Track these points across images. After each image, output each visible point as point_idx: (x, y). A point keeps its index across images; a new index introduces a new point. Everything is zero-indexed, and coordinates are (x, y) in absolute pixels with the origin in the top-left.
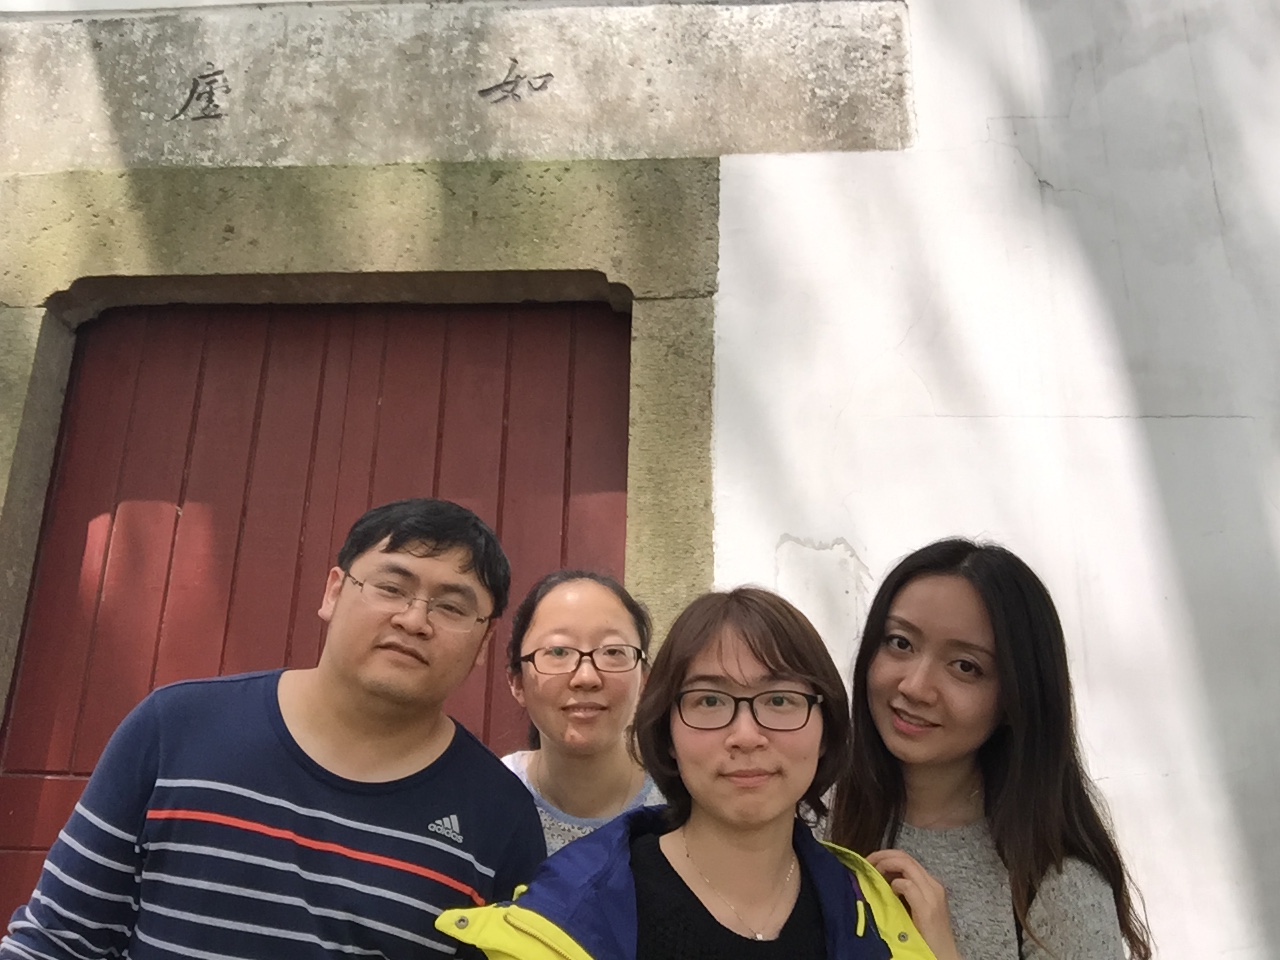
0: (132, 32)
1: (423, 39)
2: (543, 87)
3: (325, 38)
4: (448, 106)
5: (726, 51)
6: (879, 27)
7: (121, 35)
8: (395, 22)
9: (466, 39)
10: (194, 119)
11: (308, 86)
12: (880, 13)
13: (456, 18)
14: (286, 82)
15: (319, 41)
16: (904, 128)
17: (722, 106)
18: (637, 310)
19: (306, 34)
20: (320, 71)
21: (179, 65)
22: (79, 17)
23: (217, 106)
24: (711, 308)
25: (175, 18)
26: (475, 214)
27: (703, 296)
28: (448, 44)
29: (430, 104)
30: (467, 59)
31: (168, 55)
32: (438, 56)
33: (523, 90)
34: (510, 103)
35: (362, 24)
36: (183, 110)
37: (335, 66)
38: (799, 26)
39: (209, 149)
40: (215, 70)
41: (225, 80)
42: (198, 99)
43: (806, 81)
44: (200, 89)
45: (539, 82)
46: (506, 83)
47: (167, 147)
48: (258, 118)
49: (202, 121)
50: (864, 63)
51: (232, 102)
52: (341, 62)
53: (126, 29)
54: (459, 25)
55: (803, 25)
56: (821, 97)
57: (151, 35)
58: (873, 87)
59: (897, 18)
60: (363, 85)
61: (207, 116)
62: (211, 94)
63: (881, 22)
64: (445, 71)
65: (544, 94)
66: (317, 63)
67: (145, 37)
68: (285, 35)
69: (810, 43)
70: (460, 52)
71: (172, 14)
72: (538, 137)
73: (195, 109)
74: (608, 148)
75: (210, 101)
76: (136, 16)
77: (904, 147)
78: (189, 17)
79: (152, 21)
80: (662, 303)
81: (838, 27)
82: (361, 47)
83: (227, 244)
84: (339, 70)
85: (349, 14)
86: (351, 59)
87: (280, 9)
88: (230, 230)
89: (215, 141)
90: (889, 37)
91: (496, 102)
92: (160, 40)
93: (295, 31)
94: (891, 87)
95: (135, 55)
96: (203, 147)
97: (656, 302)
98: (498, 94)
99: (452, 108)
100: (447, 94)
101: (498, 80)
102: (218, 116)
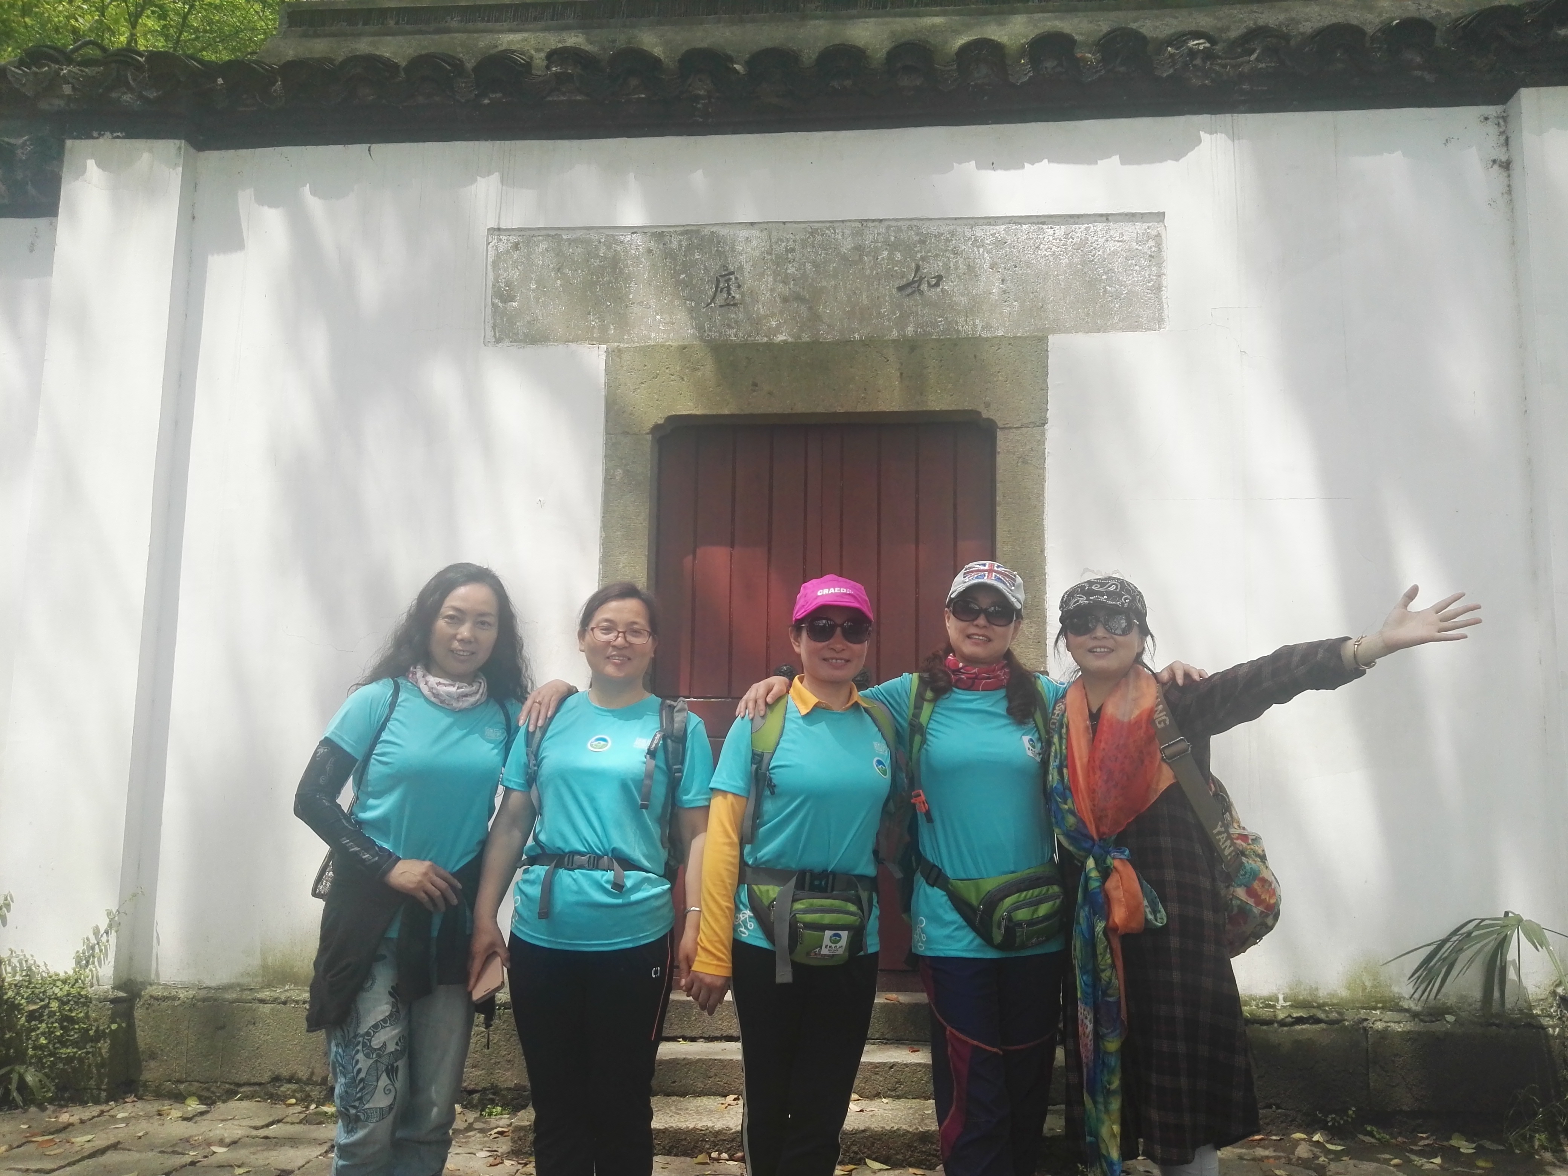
0: (671, 242)
1: (859, 248)
2: (937, 285)
3: (797, 247)
4: (878, 298)
5: (1051, 259)
6: (1147, 241)
7: (664, 244)
8: (840, 237)
9: (886, 249)
10: (721, 306)
11: (789, 284)
12: (1148, 231)
13: (879, 234)
14: (775, 280)
15: (793, 250)
16: (1160, 315)
17: (1049, 299)
18: (1000, 435)
19: (783, 244)
20: (796, 273)
21: (706, 268)
22: (635, 230)
23: (734, 297)
24: (1043, 434)
25: (698, 232)
26: (901, 374)
27: (1038, 426)
28: (876, 252)
29: (867, 297)
30: (888, 264)
31: (697, 259)
32: (870, 262)
33: (924, 287)
34: (917, 296)
35: (819, 238)
36: (713, 299)
37: (805, 269)
38: (1097, 241)
39: (733, 328)
40: (729, 271)
41: (736, 278)
42: (721, 292)
43: (1101, 280)
44: (721, 285)
45: (934, 281)
46: (913, 282)
47: (707, 326)
48: (760, 306)
49: (726, 308)
50: (1137, 268)
51: (743, 294)
52: (808, 266)
53: (667, 239)
54: (881, 239)
55: (1100, 240)
56: (1110, 292)
57: (684, 244)
58: (1142, 286)
59: (1159, 235)
60: (824, 283)
61: (728, 305)
62: (729, 289)
63: (1149, 238)
64: (874, 272)
65: (939, 290)
66: (793, 266)
67: (680, 245)
68: (771, 246)
69: (1103, 252)
70: (883, 259)
71: (694, 228)
72: (936, 320)
73: (721, 298)
74: (979, 328)
75: (729, 294)
76: (671, 230)
77: (1160, 328)
78: (706, 231)
79: (683, 233)
80: (1014, 430)
81: (1121, 241)
82: (820, 255)
83: (755, 394)
84: (808, 272)
85: (810, 230)
86: (815, 264)
87: (765, 226)
88: (755, 385)
89: (736, 322)
90: (1153, 249)
91: (908, 295)
92: (689, 247)
93: (777, 243)
94: (1153, 285)
95: (675, 259)
96: (729, 327)
97: (1011, 430)
98: (910, 290)
99: (881, 299)
100: (877, 289)
101: (908, 279)
102: (735, 305)
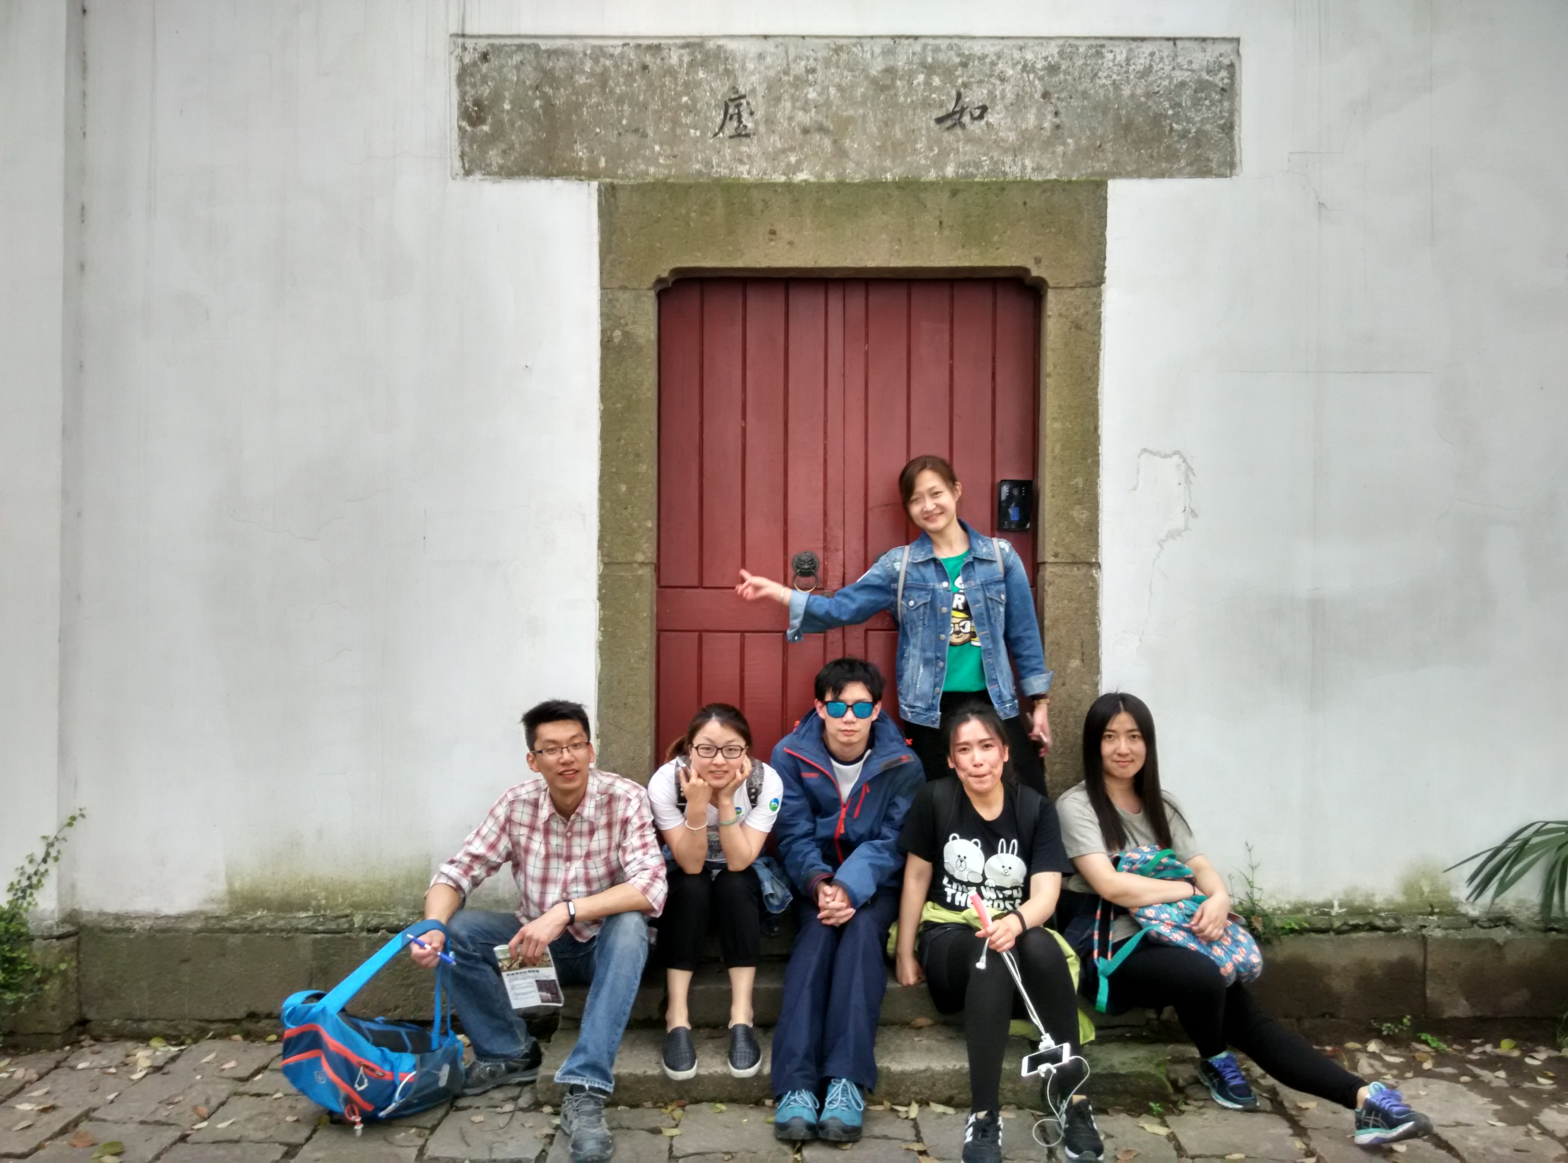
0: (670, 57)
1: (890, 71)
2: (981, 117)
3: (818, 67)
4: (914, 131)
5: (1111, 89)
6: (1219, 71)
7: (663, 59)
8: (869, 55)
9: (923, 72)
10: (731, 137)
11: (810, 111)
12: (1221, 59)
13: (914, 53)
14: (794, 107)
15: (813, 71)
16: (1232, 158)
17: (1108, 137)
18: (1051, 297)
19: (803, 63)
20: (818, 98)
21: (712, 90)
22: (627, 41)
23: (745, 127)
24: (1100, 295)
25: (701, 45)
26: (941, 223)
27: (1095, 286)
28: (910, 75)
29: (901, 129)
30: (924, 91)
31: (701, 79)
32: (904, 87)
33: (966, 119)
34: (958, 131)
35: (844, 56)
36: (721, 128)
37: (828, 94)
38: (1163, 69)
39: (745, 164)
40: (740, 94)
41: (748, 104)
42: (731, 118)
43: (1166, 117)
44: (731, 111)
45: (977, 113)
46: (954, 113)
47: (715, 161)
48: (777, 138)
49: (736, 140)
50: (1207, 102)
51: (756, 123)
52: (832, 91)
53: (665, 53)
54: (916, 60)
55: (1166, 68)
56: (1176, 131)
57: (686, 59)
58: (1212, 124)
59: (1232, 66)
60: (851, 112)
61: (739, 135)
62: (739, 115)
63: (1221, 67)
64: (909, 100)
65: (983, 122)
66: (814, 90)
67: (681, 61)
68: (788, 65)
69: (1170, 83)
70: (919, 84)
71: (697, 40)
72: (980, 159)
73: (731, 127)
74: (1029, 170)
75: (740, 122)
76: (670, 42)
77: (1231, 175)
78: (711, 45)
79: (684, 46)
80: (1068, 291)
81: (1190, 70)
82: (846, 77)
83: (772, 243)
84: (832, 97)
85: (834, 47)
86: (840, 88)
87: (780, 40)
88: (773, 232)
89: (749, 157)
90: (1226, 81)
91: (948, 129)
92: (692, 64)
93: (795, 60)
94: (1225, 124)
95: (676, 78)
96: (741, 161)
97: (1064, 291)
98: (949, 123)
99: (916, 132)
100: (912, 121)
101: (947, 110)
102: (747, 136)
